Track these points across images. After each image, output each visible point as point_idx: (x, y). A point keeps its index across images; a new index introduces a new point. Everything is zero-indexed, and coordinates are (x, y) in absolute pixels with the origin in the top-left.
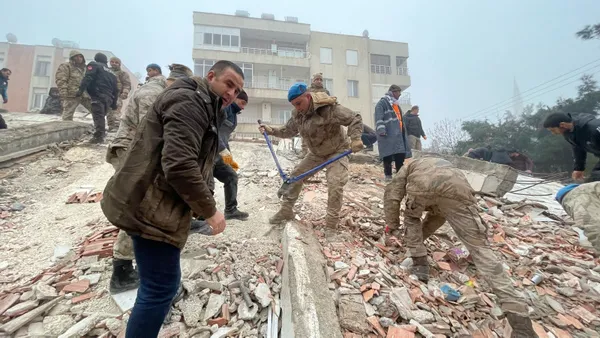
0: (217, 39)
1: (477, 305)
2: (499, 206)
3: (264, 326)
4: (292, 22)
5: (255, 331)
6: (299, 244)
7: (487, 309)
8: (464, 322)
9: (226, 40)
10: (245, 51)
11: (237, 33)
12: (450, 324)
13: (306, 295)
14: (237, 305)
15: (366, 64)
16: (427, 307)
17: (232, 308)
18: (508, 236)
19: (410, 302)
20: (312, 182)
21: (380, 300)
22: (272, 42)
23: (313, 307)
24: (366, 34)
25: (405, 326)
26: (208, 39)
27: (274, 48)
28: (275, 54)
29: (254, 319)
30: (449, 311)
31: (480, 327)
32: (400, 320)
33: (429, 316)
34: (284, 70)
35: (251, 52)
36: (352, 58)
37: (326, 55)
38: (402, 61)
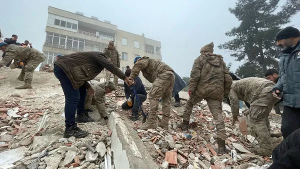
0: (63, 24)
1: (198, 140)
2: (200, 106)
3: (102, 163)
4: (108, 23)
5: (97, 166)
6: (120, 120)
7: (202, 142)
8: (194, 146)
9: (69, 25)
10: (80, 32)
11: (76, 23)
12: (190, 148)
13: (129, 138)
14: (85, 155)
15: (143, 48)
16: (180, 142)
17: (82, 156)
18: (204, 115)
19: (173, 141)
20: (121, 97)
21: (161, 142)
22: (96, 31)
23: (133, 142)
24: (143, 35)
25: (172, 150)
26: (57, 22)
27: (97, 34)
28: (98, 37)
29: (96, 160)
30: (189, 142)
31: (200, 147)
32: (170, 149)
33: (181, 146)
34: (102, 45)
35: (84, 33)
36: (137, 44)
37: (124, 42)
38: (158, 49)
